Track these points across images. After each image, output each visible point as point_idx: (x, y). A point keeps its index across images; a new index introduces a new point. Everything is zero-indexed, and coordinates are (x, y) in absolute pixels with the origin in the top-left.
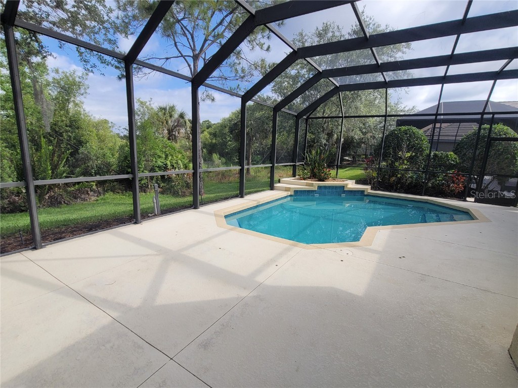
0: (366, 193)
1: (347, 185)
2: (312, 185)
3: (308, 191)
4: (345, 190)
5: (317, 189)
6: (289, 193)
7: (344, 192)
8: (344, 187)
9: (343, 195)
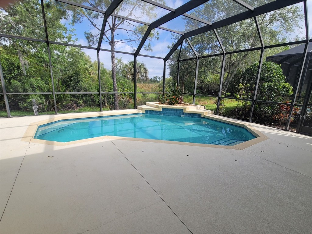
0: (202, 116)
1: (185, 108)
2: (157, 107)
3: (155, 111)
4: (184, 112)
5: (161, 110)
6: (141, 112)
7: (184, 114)
8: (183, 110)
9: (183, 116)
